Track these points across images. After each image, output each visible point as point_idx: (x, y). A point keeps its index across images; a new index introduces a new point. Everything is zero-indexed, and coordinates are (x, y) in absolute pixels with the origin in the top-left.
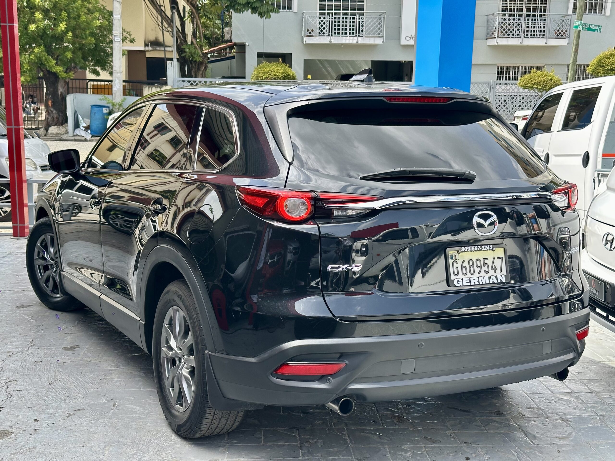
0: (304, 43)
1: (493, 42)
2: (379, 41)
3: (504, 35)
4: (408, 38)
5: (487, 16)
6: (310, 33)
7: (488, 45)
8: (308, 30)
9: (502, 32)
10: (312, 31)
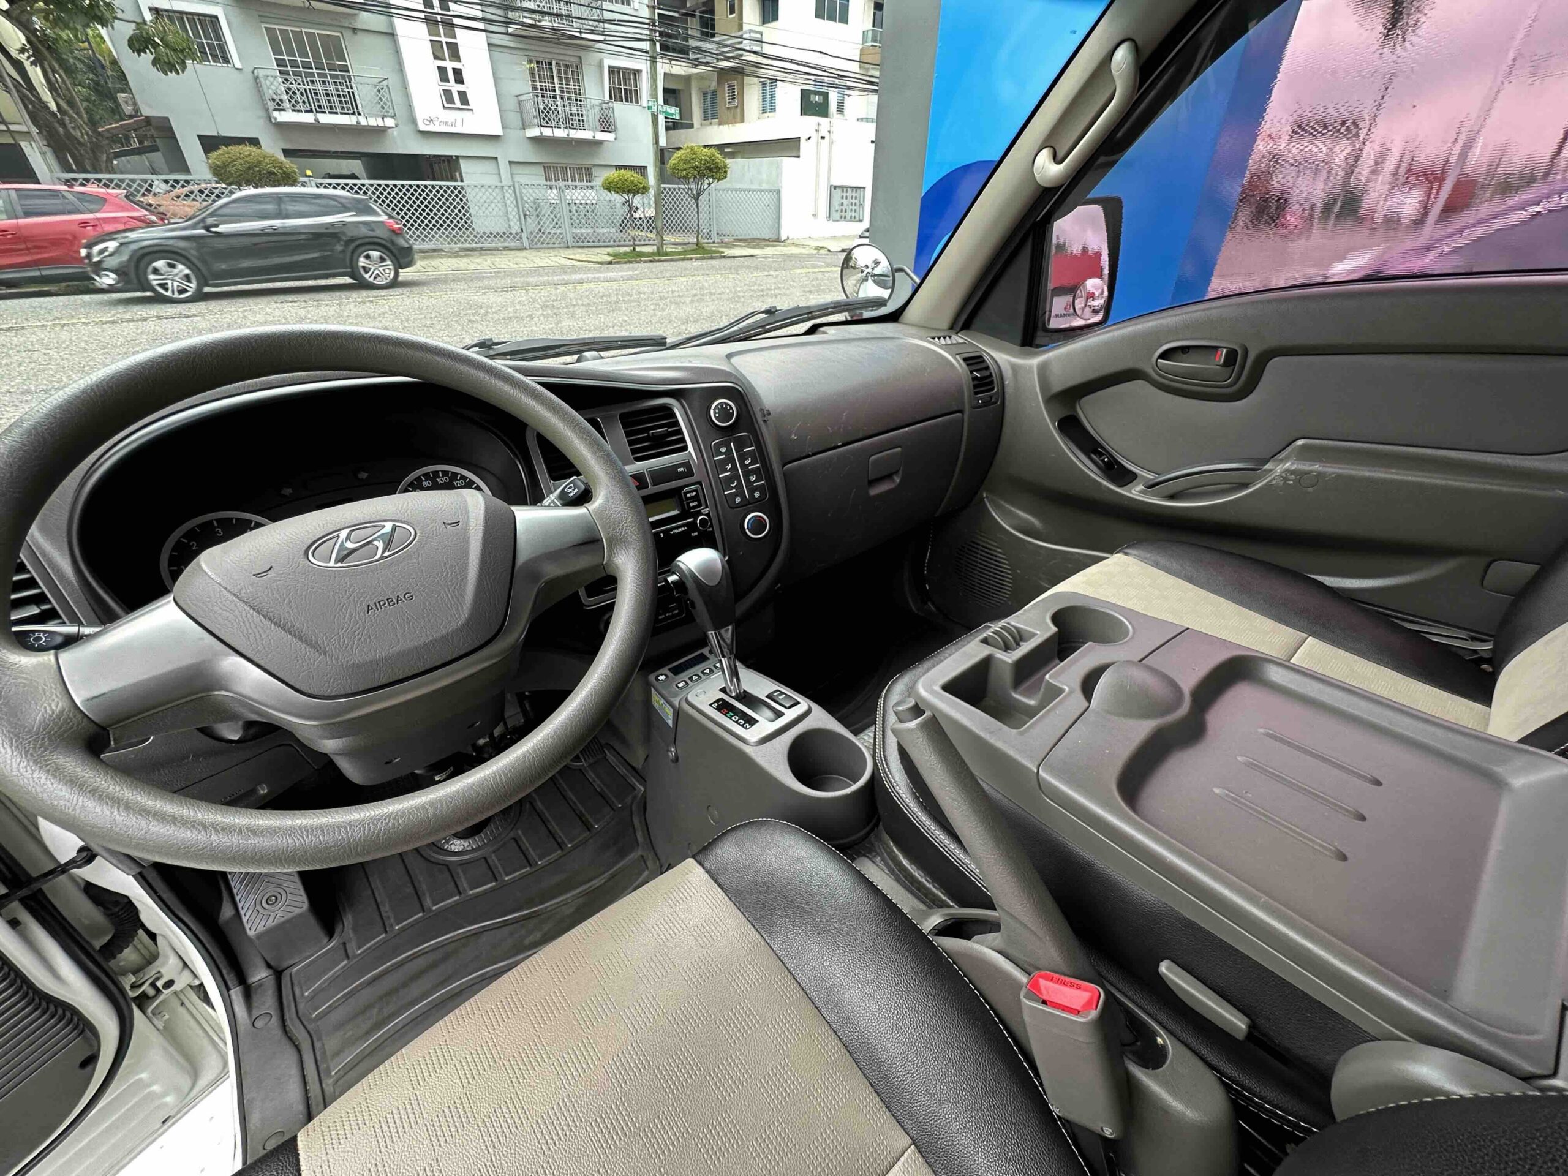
0: (273, 121)
1: (535, 132)
2: (389, 122)
3: (547, 123)
4: (428, 123)
5: (517, 96)
6: (278, 104)
7: (528, 135)
8: (274, 100)
9: (544, 119)
10: (281, 100)
